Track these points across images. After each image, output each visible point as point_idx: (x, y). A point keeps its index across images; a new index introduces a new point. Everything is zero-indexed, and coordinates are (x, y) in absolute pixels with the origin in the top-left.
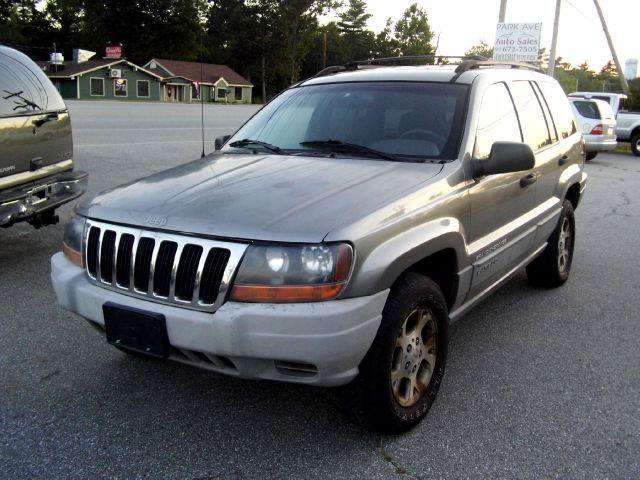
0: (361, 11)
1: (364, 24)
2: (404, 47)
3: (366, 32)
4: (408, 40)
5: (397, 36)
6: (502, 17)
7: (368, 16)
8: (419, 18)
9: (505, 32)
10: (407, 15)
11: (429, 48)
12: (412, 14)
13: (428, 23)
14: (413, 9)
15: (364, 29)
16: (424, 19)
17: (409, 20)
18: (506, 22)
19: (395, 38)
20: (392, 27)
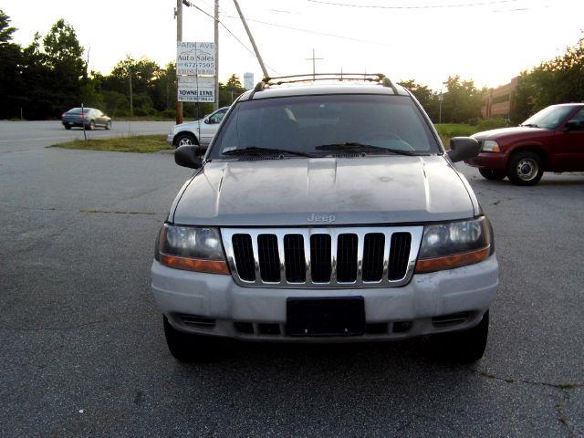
0: (6, 25)
1: (10, 38)
2: (54, 60)
3: (13, 45)
4: (58, 55)
5: (47, 50)
6: (179, 37)
7: (12, 30)
8: (68, 34)
9: (185, 49)
10: (55, 30)
11: (80, 62)
12: (59, 29)
13: (77, 38)
14: (61, 24)
15: (10, 42)
16: (73, 35)
17: (58, 35)
18: (183, 41)
19: (45, 52)
20: (41, 42)
